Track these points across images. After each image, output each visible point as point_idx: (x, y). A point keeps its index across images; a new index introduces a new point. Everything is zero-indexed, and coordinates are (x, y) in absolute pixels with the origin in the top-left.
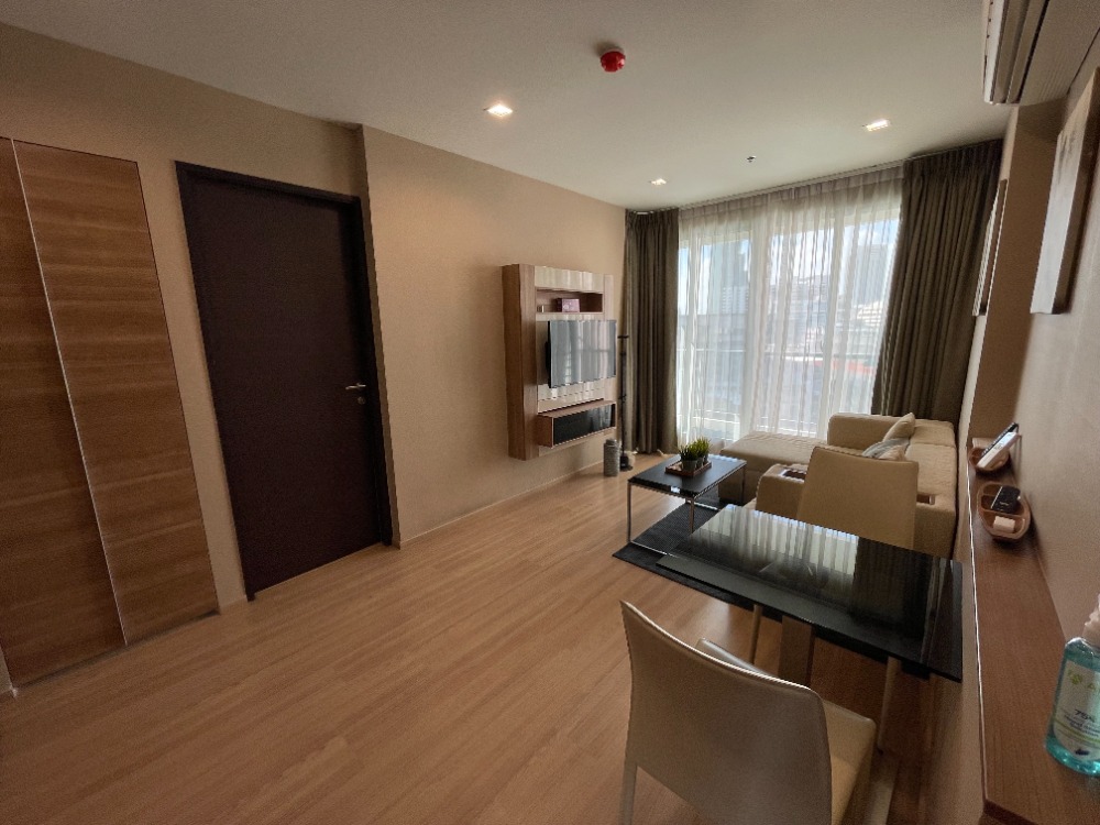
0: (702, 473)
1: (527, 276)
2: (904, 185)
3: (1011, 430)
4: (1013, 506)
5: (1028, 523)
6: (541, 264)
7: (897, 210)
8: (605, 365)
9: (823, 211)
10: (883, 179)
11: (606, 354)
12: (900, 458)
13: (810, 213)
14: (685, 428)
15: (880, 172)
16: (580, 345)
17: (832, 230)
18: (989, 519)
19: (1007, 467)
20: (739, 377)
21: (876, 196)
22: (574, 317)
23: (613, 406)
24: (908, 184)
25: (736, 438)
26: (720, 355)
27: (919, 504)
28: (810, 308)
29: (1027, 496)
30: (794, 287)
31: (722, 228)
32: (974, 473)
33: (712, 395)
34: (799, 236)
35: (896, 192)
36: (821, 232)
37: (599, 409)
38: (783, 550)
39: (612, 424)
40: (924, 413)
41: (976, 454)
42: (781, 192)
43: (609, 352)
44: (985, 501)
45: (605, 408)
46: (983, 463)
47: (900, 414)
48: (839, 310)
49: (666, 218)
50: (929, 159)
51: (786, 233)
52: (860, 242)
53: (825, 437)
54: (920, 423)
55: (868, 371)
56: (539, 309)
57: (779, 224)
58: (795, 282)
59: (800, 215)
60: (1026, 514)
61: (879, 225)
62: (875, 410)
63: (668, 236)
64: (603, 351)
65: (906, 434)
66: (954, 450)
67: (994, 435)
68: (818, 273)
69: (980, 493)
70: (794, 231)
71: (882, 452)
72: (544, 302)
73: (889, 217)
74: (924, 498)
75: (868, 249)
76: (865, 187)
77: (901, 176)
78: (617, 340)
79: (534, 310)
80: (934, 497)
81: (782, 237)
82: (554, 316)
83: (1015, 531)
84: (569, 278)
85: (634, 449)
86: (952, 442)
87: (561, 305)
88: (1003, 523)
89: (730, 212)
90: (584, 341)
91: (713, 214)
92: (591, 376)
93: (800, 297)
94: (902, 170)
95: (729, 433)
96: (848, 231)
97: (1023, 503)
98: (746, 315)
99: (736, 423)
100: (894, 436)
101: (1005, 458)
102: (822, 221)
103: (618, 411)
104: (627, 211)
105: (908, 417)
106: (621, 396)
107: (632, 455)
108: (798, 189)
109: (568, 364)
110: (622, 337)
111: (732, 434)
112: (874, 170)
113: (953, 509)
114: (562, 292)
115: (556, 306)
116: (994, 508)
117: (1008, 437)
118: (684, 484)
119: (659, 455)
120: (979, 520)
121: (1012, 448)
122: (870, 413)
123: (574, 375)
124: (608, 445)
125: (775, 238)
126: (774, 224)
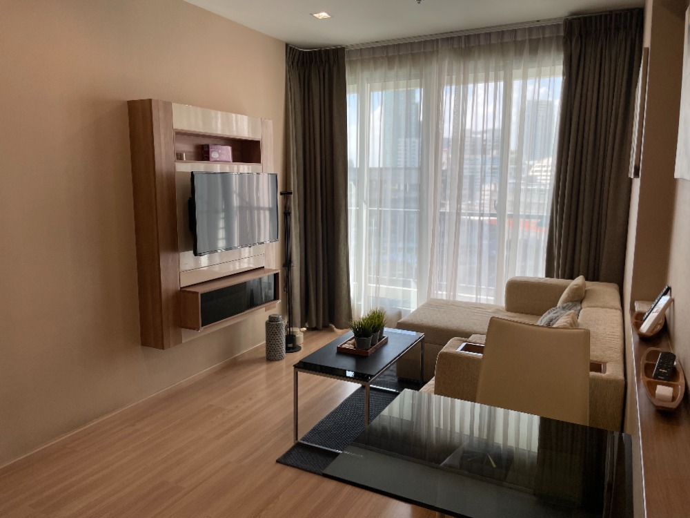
0: (379, 350)
1: (161, 114)
2: (565, 44)
3: (665, 294)
4: (670, 373)
5: (684, 390)
6: (182, 101)
7: (560, 68)
8: (266, 227)
9: (492, 64)
10: (547, 35)
11: (267, 213)
12: (574, 324)
13: (481, 64)
14: (359, 299)
15: (543, 28)
16: (236, 201)
17: (502, 83)
18: (651, 388)
19: (663, 332)
20: (415, 236)
21: (540, 52)
22: (227, 169)
23: (276, 276)
24: (569, 42)
25: (413, 308)
26: (394, 214)
27: (592, 374)
28: (484, 163)
29: (682, 362)
30: (467, 140)
31: (392, 73)
32: (637, 338)
33: (387, 258)
34: (471, 86)
35: (558, 49)
36: (492, 85)
37: (260, 279)
38: (467, 431)
39: (276, 298)
40: (593, 276)
41: (639, 318)
42: (452, 38)
43: (270, 210)
44: (648, 369)
45: (266, 278)
46: (645, 327)
47: (572, 278)
48: (511, 166)
49: (332, 57)
50: (585, 19)
51: (458, 83)
52: (529, 96)
53: (503, 304)
54: (591, 285)
55: (541, 231)
56: (179, 157)
57: (450, 74)
58: (468, 134)
59: (471, 65)
60: (681, 380)
61: (545, 80)
62: (549, 273)
63: (335, 77)
64: (264, 209)
65: (578, 298)
66: (619, 313)
67: (652, 298)
68: (490, 126)
69: (643, 362)
70: (465, 83)
71: (557, 318)
72: (186, 148)
73: (553, 74)
74: (597, 367)
75: (536, 104)
76: (530, 40)
77: (562, 34)
78: (279, 197)
79: (174, 158)
80: (605, 363)
81: (453, 87)
82: (200, 167)
83: (674, 398)
84: (219, 121)
85: (302, 326)
86: (618, 305)
87: (208, 153)
88: (663, 391)
89: (400, 56)
90: (241, 196)
91: (383, 58)
92: (248, 240)
93: (474, 152)
94: (562, 29)
95: (407, 302)
96: (517, 85)
97: (679, 369)
98: (420, 169)
99: (413, 290)
100: (566, 301)
101: (661, 321)
102: (492, 74)
103: (282, 282)
104: (287, 45)
105: (579, 280)
106: (287, 262)
107: (299, 332)
108: (468, 37)
109: (221, 224)
110: (286, 194)
111: (409, 303)
112: (538, 25)
113: (621, 377)
114: (210, 137)
115: (202, 153)
116: (656, 377)
117: (664, 300)
118: (358, 365)
119: (332, 330)
120: (643, 390)
121: (667, 312)
122: (544, 276)
123: (229, 238)
124: (272, 323)
125: (446, 89)
126: (446, 74)
